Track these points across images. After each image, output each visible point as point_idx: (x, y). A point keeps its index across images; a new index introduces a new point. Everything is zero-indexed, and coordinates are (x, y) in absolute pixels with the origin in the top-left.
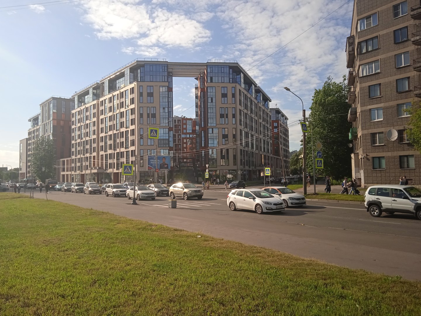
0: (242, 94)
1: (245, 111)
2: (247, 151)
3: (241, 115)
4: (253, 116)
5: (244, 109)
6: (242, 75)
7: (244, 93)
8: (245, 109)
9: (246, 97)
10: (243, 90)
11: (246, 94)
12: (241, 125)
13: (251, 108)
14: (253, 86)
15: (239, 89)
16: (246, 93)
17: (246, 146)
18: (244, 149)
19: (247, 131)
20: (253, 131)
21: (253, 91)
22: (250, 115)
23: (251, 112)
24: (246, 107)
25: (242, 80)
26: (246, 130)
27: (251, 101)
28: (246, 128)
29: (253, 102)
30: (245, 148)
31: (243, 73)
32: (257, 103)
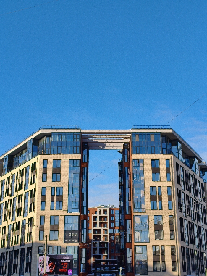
0: (181, 169)
1: (187, 192)
2: (192, 250)
3: (180, 197)
4: (199, 200)
5: (185, 190)
6: (180, 146)
7: (183, 168)
8: (187, 189)
9: (187, 174)
10: (181, 164)
11: (187, 170)
12: (181, 212)
13: (196, 190)
14: (197, 161)
15: (177, 163)
16: (186, 168)
17: (191, 243)
18: (188, 247)
19: (191, 221)
20: (199, 221)
21: (197, 168)
22: (194, 198)
23: (196, 195)
24: (188, 187)
25: (180, 152)
26: (189, 219)
27: (195, 180)
28: (190, 216)
29: (198, 182)
30: (189, 245)
31: (181, 142)
32: (203, 183)
